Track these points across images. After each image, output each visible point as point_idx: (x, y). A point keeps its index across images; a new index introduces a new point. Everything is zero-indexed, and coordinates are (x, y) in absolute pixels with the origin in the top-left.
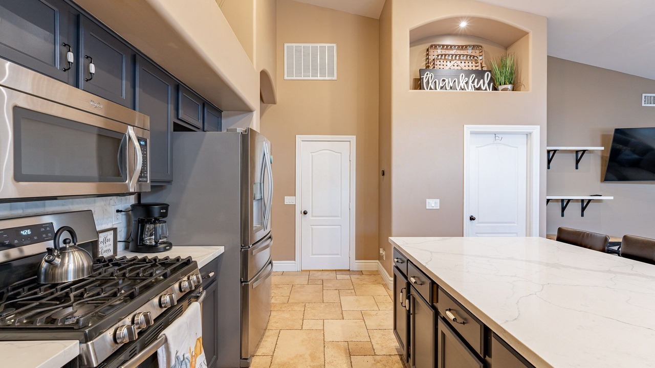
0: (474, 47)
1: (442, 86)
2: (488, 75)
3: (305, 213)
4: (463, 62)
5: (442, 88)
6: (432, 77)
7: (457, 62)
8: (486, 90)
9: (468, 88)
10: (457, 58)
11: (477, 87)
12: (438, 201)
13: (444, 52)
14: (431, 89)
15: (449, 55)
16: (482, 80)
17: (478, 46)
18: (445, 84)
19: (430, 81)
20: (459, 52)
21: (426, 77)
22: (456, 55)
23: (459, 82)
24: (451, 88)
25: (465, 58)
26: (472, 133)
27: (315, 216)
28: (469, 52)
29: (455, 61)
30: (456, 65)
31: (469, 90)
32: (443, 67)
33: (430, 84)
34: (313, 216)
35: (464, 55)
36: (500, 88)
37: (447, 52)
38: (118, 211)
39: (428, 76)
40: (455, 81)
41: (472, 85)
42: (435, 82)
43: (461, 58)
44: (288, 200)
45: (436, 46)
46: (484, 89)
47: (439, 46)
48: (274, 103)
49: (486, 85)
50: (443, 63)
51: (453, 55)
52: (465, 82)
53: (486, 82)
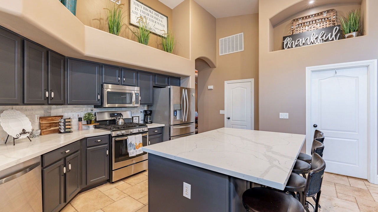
0: (328, 11)
1: (297, 44)
2: (336, 28)
3: (229, 118)
4: (319, 24)
5: (296, 46)
6: (290, 40)
7: (314, 25)
8: (333, 40)
9: (317, 42)
10: (314, 22)
11: (324, 39)
12: (287, 114)
13: (304, 21)
14: (289, 48)
15: (307, 22)
16: (330, 34)
17: (332, 10)
18: (299, 42)
19: (289, 43)
20: (316, 18)
21: (286, 41)
22: (312, 21)
23: (310, 39)
24: (304, 44)
25: (320, 20)
26: (313, 71)
27: (233, 120)
28: (325, 15)
29: (312, 25)
30: (313, 27)
31: (318, 43)
32: (302, 31)
33: (288, 45)
34: (232, 120)
35: (319, 20)
36: (346, 35)
37: (306, 21)
38: (141, 112)
39: (288, 40)
40: (307, 39)
41: (321, 39)
42: (292, 43)
43: (317, 21)
44: (221, 112)
45: (297, 20)
46: (330, 39)
47: (300, 18)
48: (215, 67)
49: (334, 36)
50: (303, 29)
51: (310, 22)
52: (315, 38)
53: (334, 34)
